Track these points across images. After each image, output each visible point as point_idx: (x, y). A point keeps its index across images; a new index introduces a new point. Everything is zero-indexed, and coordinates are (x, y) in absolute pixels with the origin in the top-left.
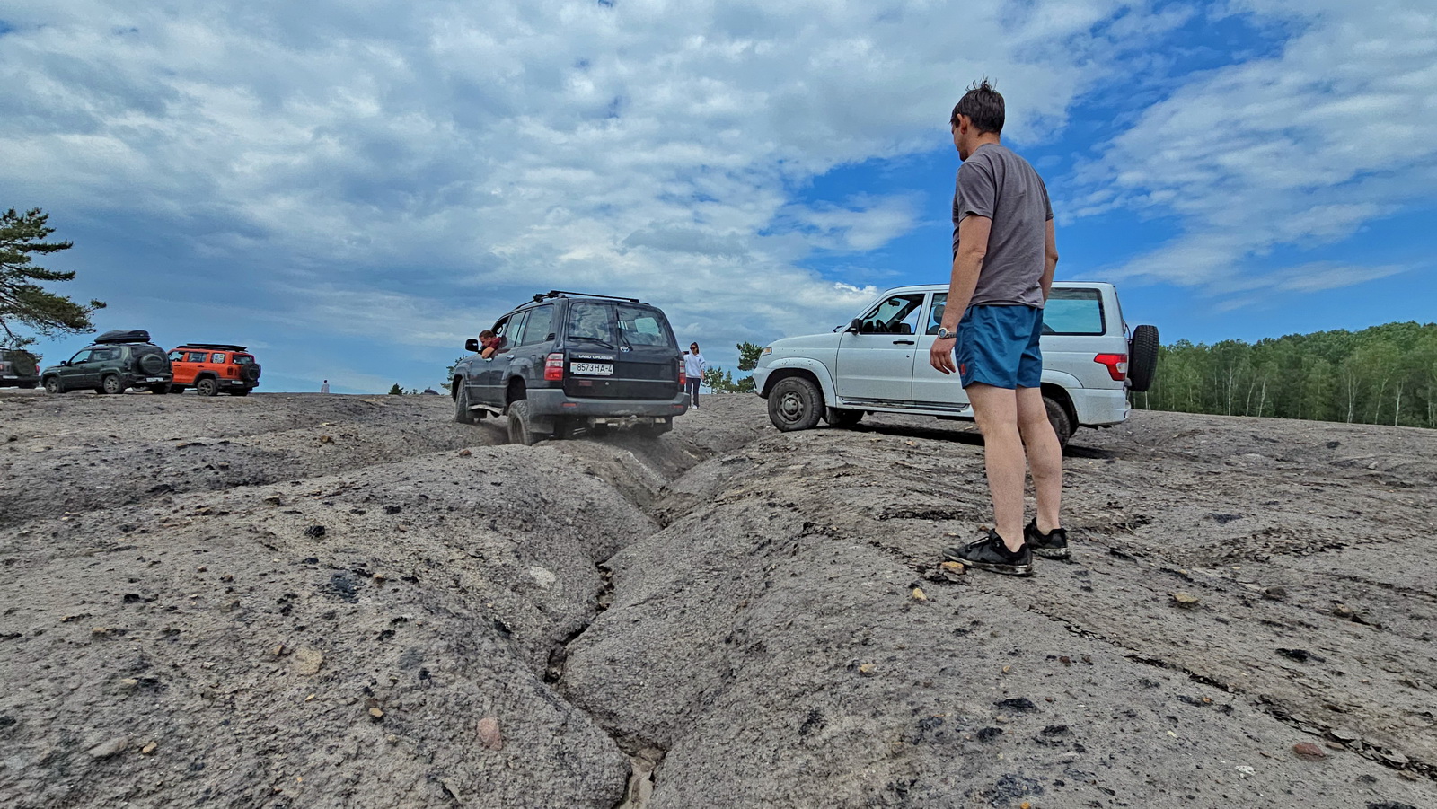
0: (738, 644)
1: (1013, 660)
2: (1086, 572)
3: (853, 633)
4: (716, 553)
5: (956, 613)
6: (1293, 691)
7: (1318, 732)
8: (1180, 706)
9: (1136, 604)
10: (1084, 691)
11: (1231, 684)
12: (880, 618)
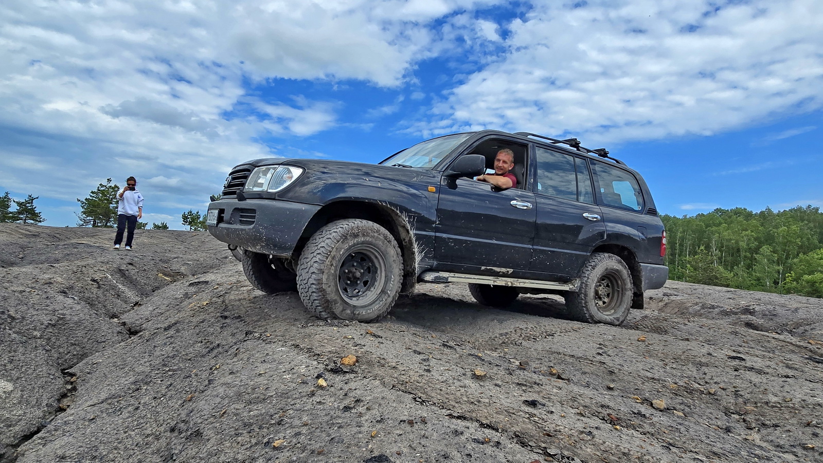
0: (180, 433)
1: (379, 426)
2: (428, 359)
3: (272, 416)
4: (173, 357)
5: (346, 395)
6: (530, 426)
7: (541, 452)
8: (474, 446)
9: (454, 379)
10: (420, 443)
11: (500, 426)
12: (292, 403)
